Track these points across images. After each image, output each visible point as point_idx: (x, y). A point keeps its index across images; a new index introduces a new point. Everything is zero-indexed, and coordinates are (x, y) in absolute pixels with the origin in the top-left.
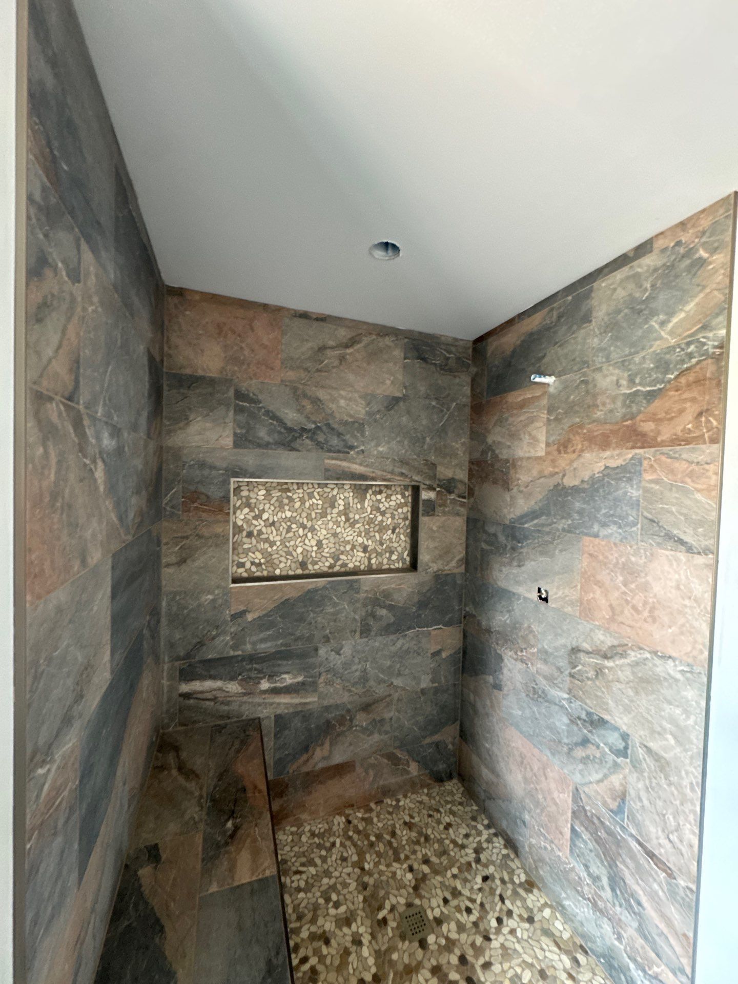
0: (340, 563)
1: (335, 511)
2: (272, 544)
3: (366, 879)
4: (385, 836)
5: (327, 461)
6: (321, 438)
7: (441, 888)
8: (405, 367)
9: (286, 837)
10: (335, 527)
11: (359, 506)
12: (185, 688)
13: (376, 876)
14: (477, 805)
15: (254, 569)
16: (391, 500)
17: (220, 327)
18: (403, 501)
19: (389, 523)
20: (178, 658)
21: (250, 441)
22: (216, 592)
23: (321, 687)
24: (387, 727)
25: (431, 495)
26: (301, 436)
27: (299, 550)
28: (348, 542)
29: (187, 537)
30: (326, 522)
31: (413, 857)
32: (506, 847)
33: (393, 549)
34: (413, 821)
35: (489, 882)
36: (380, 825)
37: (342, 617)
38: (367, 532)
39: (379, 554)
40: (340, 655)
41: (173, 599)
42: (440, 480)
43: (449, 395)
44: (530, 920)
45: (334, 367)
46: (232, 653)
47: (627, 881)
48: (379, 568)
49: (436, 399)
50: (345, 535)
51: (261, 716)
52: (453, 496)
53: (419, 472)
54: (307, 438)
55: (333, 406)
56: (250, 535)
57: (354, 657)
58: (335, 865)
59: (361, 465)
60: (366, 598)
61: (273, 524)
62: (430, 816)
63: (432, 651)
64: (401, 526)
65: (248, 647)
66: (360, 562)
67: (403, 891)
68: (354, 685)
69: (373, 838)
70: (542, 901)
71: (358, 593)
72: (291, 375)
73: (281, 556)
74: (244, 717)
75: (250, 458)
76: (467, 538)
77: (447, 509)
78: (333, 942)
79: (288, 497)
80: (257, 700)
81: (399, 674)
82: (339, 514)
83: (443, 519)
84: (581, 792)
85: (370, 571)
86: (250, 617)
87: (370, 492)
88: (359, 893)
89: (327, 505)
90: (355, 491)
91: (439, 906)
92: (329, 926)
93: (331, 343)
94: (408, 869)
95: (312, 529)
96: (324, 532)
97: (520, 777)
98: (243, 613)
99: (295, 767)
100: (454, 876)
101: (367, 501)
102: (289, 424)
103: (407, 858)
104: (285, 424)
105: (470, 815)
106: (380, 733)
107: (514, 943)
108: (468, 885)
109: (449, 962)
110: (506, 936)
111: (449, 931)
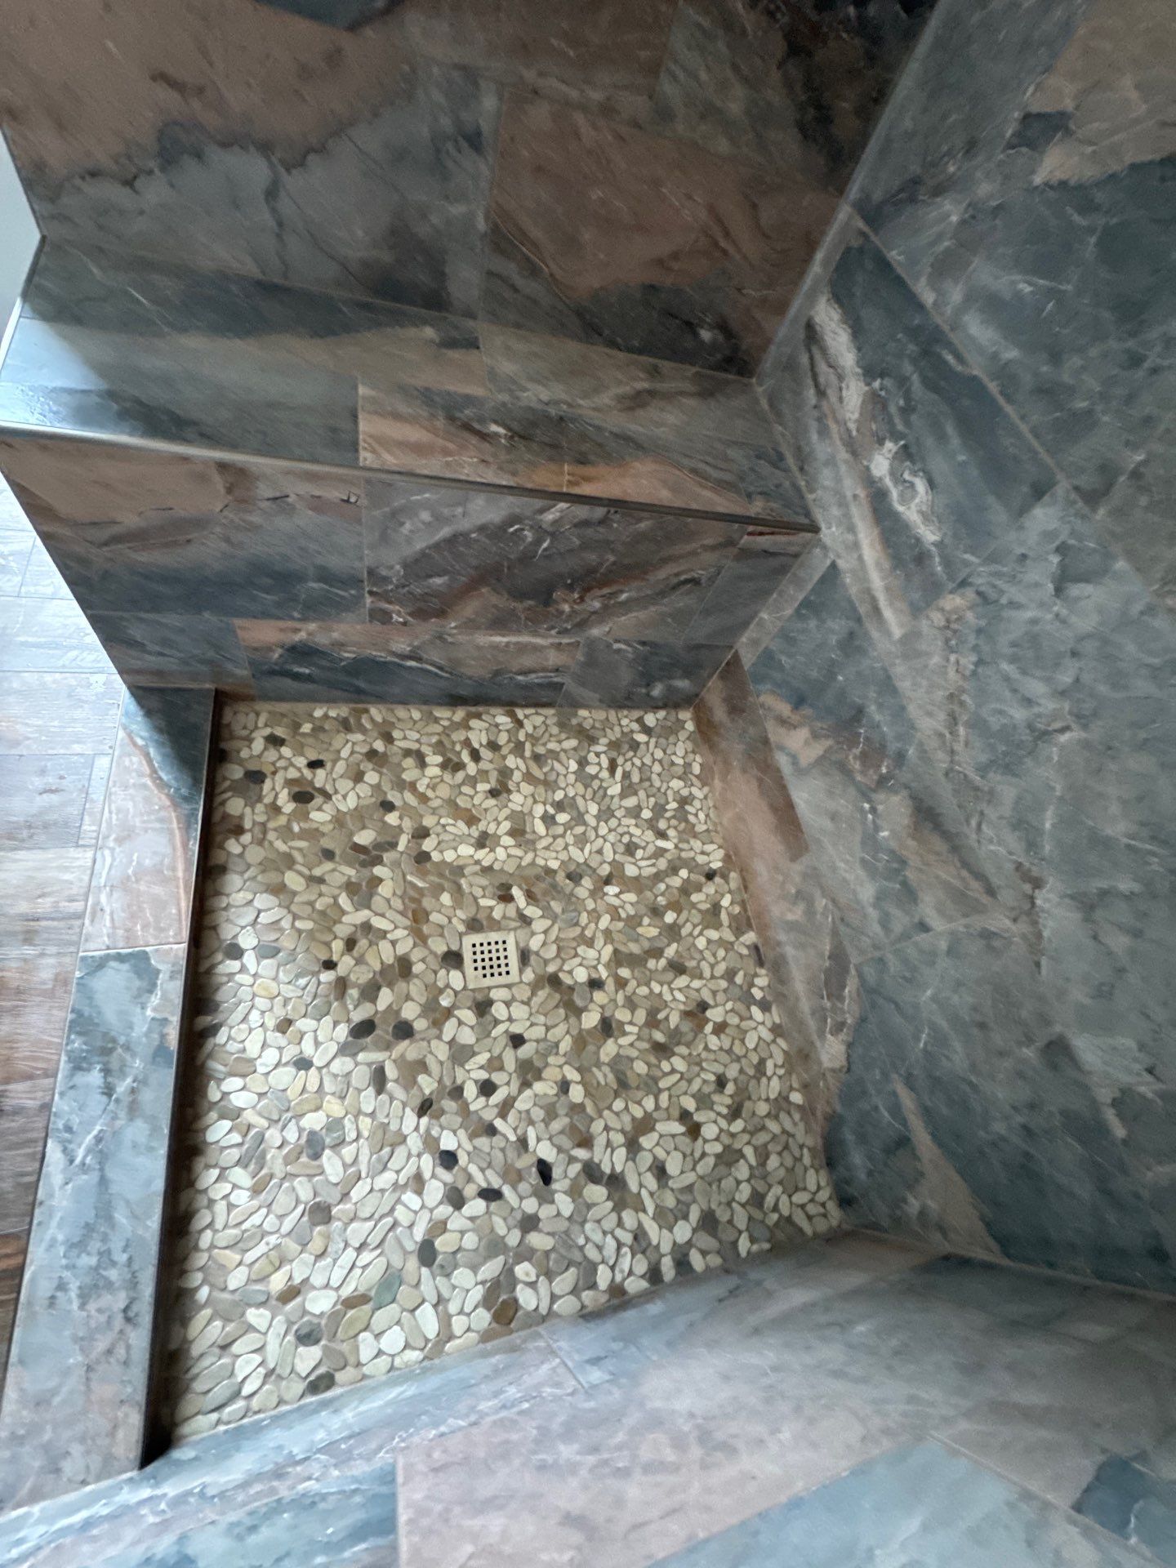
3: (587, 882)
4: (675, 945)
7: (545, 1039)
12: (821, 310)
13: (590, 905)
20: (865, 207)
24: (899, 920)
31: (621, 999)
32: (615, 1288)
35: (534, 1177)
36: (701, 943)
44: (426, 1253)
46: (921, 284)
51: (823, 531)
58: (620, 830)
62: (721, 1082)
65: (955, 298)
67: (552, 951)
69: (670, 917)
70: (457, 1324)
80: (849, 485)
86: (1051, 163)
88: (563, 862)
91: (510, 1019)
94: (595, 976)
98: (1052, 129)
99: (769, 701)
100: (564, 1086)
103: (621, 983)
106: (880, 898)
107: (398, 1172)
108: (538, 1114)
109: (408, 998)
110: (413, 1159)
111: (460, 1023)
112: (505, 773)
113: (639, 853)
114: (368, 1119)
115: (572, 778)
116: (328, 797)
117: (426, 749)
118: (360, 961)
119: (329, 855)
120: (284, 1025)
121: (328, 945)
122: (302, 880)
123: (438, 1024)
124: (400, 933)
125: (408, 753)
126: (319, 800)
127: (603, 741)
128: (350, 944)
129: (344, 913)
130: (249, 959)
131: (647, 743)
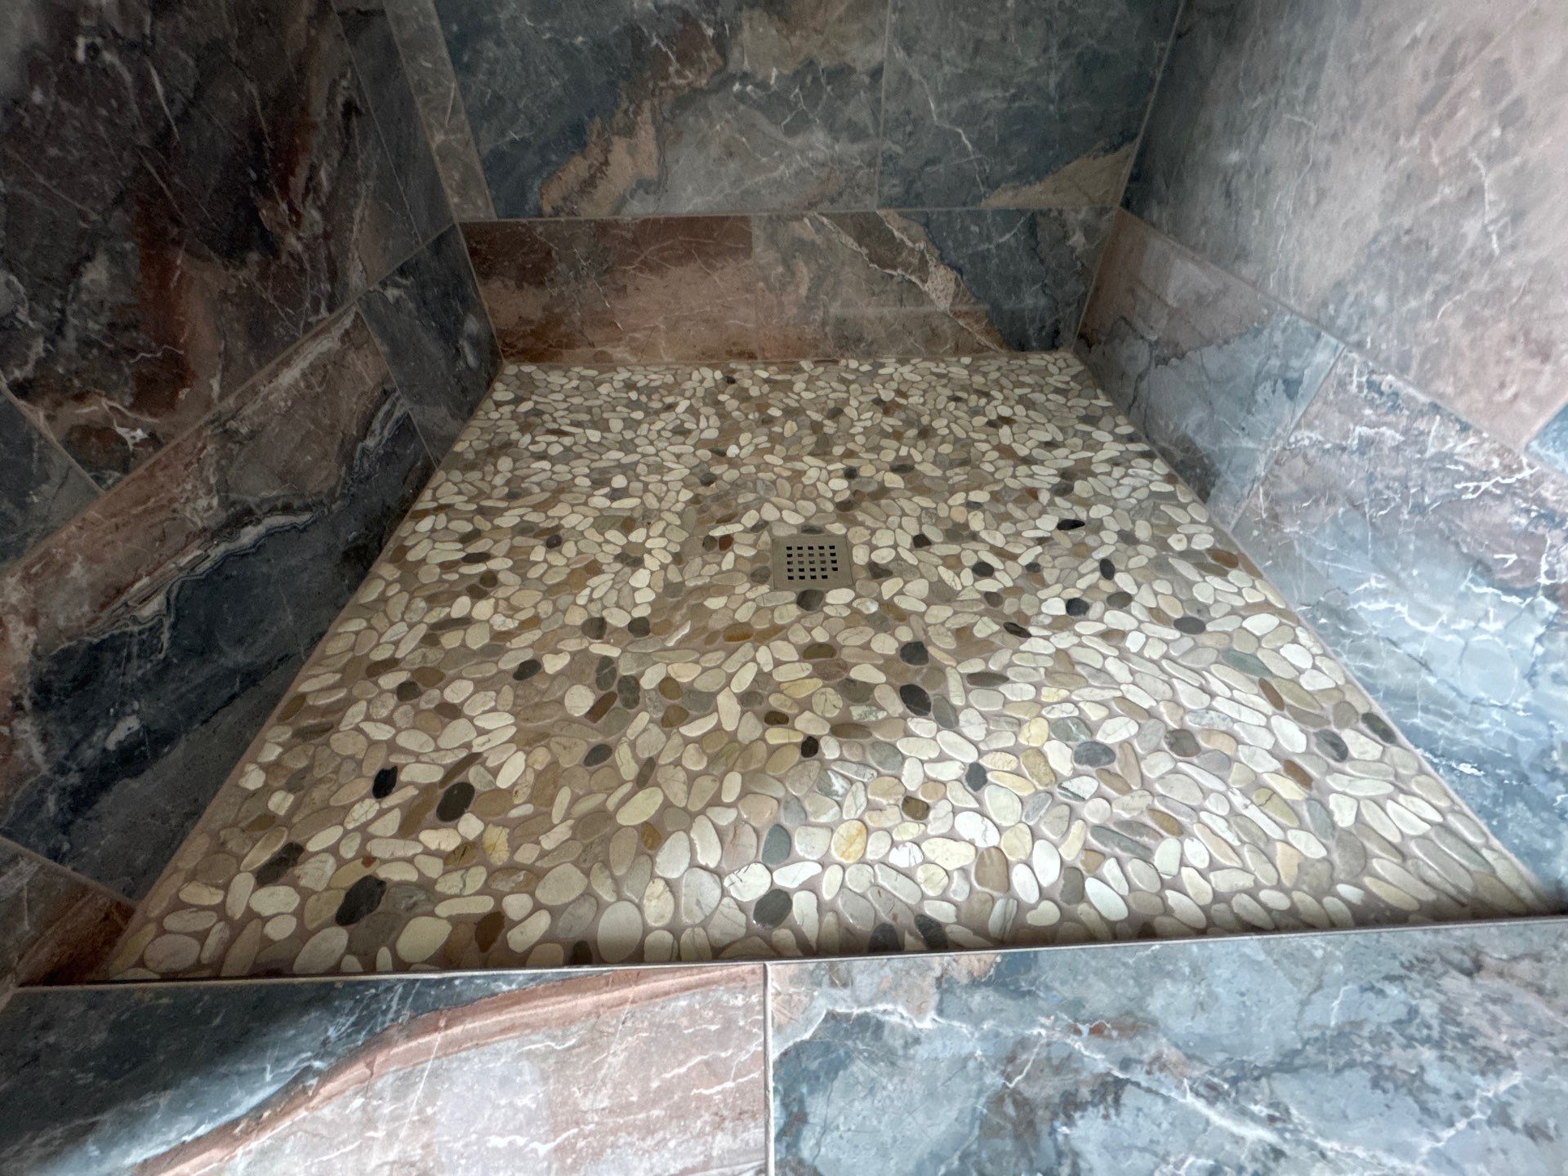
3: (719, 469)
4: (810, 413)
7: (919, 519)
13: (749, 469)
14: (1111, 393)
31: (868, 456)
32: (1170, 478)
34: (901, 401)
35: (1078, 532)
36: (807, 395)
44: (1191, 625)
58: (653, 436)
62: (957, 399)
67: (810, 507)
69: (775, 412)
91: (895, 547)
92: (575, 521)
94: (841, 473)
99: (555, 194)
100: (972, 505)
103: (850, 454)
105: (1082, 412)
107: (1105, 657)
109: (866, 646)
110: (1084, 640)
111: (901, 593)
112: (524, 529)
114: (1045, 691)
115: (559, 468)
116: (471, 760)
117: (434, 617)
118: (806, 705)
119: (599, 755)
120: (915, 809)
121: (773, 750)
122: (641, 795)
123: (903, 617)
124: (764, 656)
125: (429, 641)
127: (515, 436)
128: (776, 719)
129: (718, 728)
130: (788, 877)
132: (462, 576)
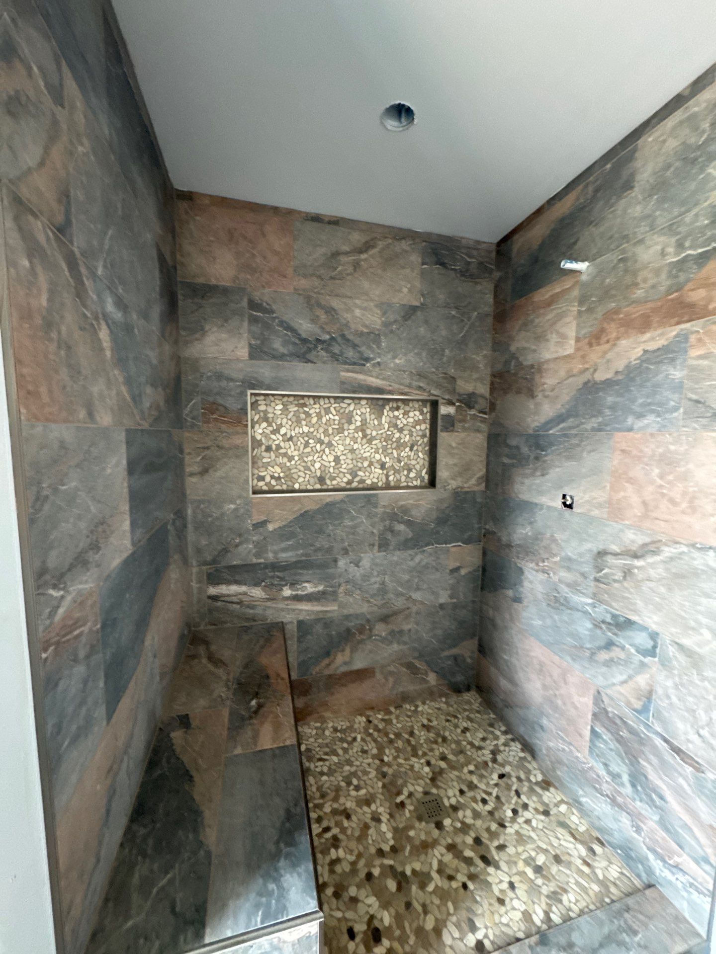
0: (357, 479)
1: (352, 427)
2: (291, 459)
3: (385, 769)
5: (342, 374)
6: (336, 349)
7: (457, 782)
8: (423, 273)
9: (310, 731)
10: (352, 443)
11: (376, 422)
12: (212, 591)
13: (395, 767)
14: (495, 713)
15: (273, 482)
16: (409, 417)
17: (231, 234)
18: (421, 417)
19: (407, 439)
20: (205, 563)
21: (265, 353)
22: (238, 502)
23: (342, 597)
24: (406, 638)
25: (451, 410)
26: (316, 347)
27: (317, 465)
28: (366, 459)
29: (207, 448)
30: (344, 438)
31: (431, 754)
32: (522, 750)
33: (411, 466)
34: (431, 724)
35: (505, 779)
37: (360, 530)
38: (385, 449)
39: (397, 472)
40: (358, 567)
41: (198, 507)
42: (460, 395)
43: (470, 303)
44: (546, 813)
45: (348, 275)
46: (255, 561)
47: (650, 777)
48: (397, 485)
49: (456, 308)
50: (362, 452)
51: (284, 620)
52: (473, 412)
53: (439, 386)
54: (322, 349)
55: (348, 316)
56: (269, 449)
57: (372, 570)
58: (356, 755)
59: (377, 377)
60: (385, 513)
61: (291, 439)
62: (448, 721)
63: (451, 568)
64: (419, 443)
65: (270, 555)
66: (378, 478)
67: (421, 781)
68: (373, 596)
69: (392, 736)
70: (559, 799)
71: (376, 507)
72: (304, 283)
73: (300, 471)
74: (269, 621)
75: (265, 370)
76: (488, 456)
77: (467, 425)
78: (354, 818)
79: (305, 413)
80: (281, 605)
81: (418, 589)
82: (356, 430)
83: (463, 435)
84: (603, 694)
85: (388, 487)
86: (271, 527)
87: (387, 408)
88: (379, 780)
89: (344, 421)
90: (372, 407)
91: (455, 796)
92: (350, 805)
93: (346, 248)
94: (425, 763)
95: (330, 445)
96: (342, 448)
97: (538, 685)
98: (264, 523)
99: (317, 669)
101: (384, 417)
102: (304, 335)
103: (425, 754)
104: (300, 335)
105: (488, 721)
106: (399, 643)
107: (529, 831)
108: (484, 781)
109: (464, 842)
110: (521, 825)
111: (464, 817)
112: (335, 812)
113: (366, 748)
114: (518, 848)
115: (332, 779)
116: (372, 917)
117: (328, 860)
118: (457, 871)
119: (408, 905)
120: (501, 902)
121: (456, 889)
122: (427, 918)
123: (469, 827)
124: (436, 852)
125: (332, 871)
126: (376, 923)
128: (451, 878)
129: (437, 886)
130: (480, 935)
131: (306, 745)
132: (327, 839)
